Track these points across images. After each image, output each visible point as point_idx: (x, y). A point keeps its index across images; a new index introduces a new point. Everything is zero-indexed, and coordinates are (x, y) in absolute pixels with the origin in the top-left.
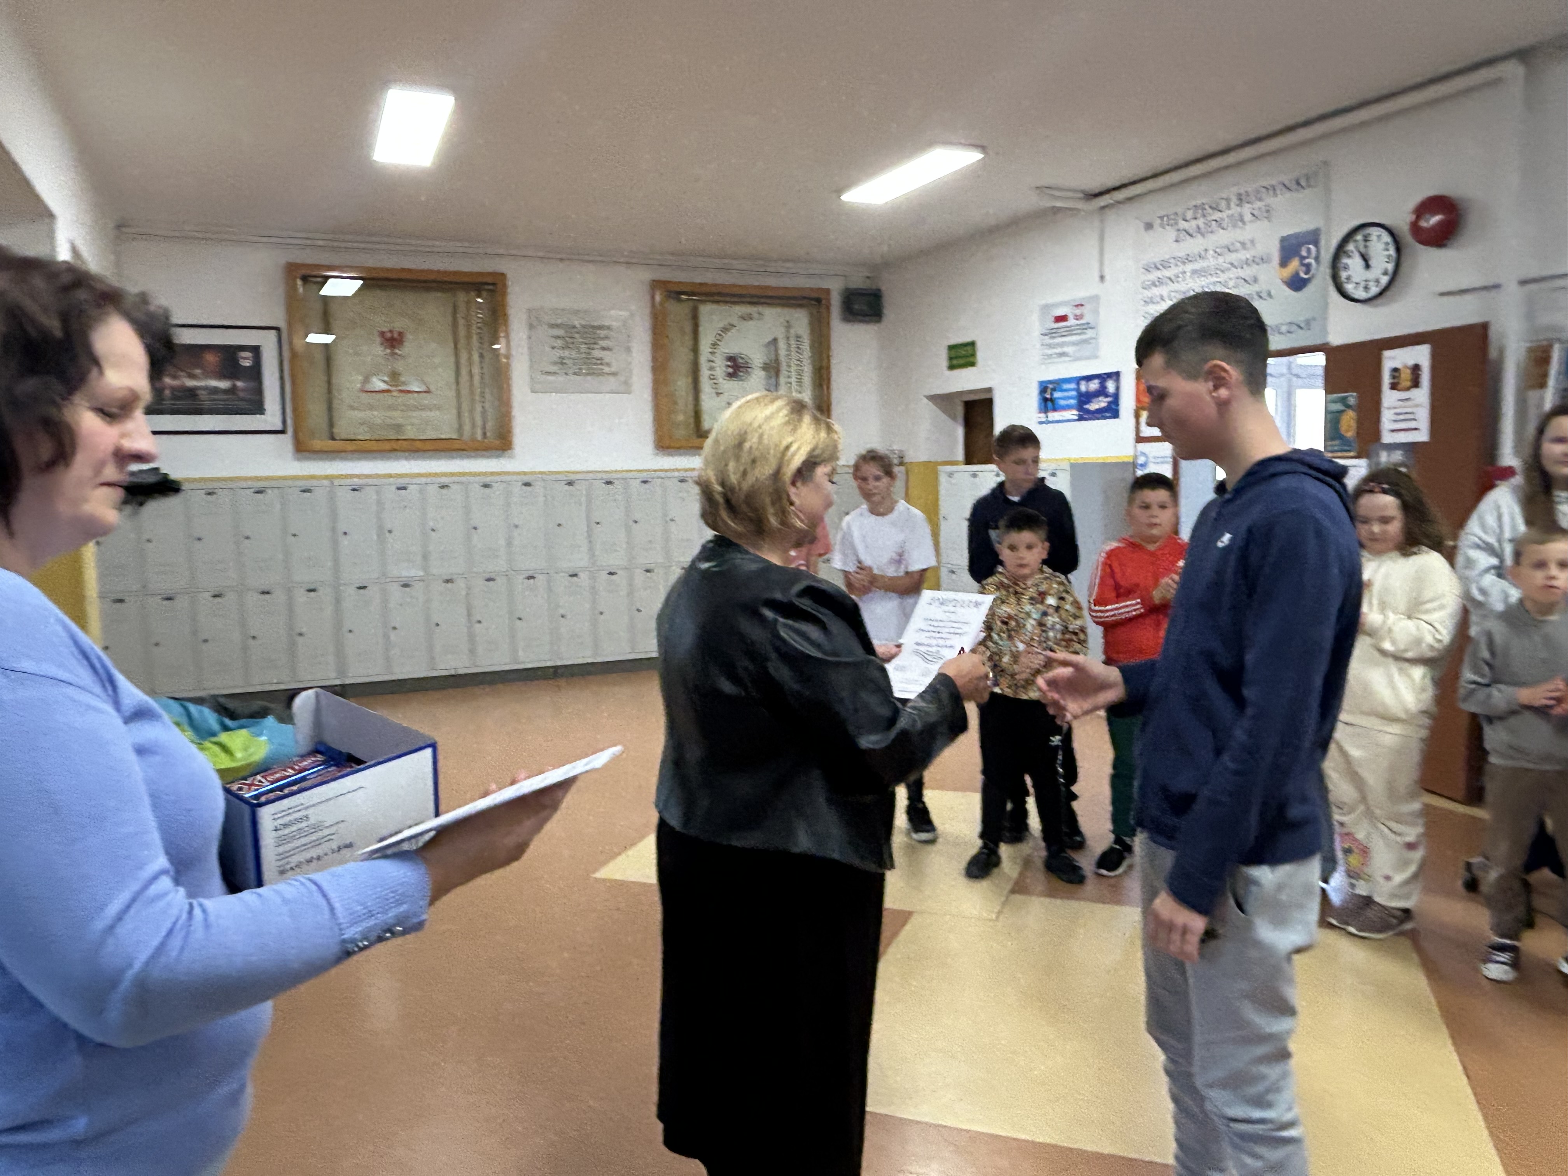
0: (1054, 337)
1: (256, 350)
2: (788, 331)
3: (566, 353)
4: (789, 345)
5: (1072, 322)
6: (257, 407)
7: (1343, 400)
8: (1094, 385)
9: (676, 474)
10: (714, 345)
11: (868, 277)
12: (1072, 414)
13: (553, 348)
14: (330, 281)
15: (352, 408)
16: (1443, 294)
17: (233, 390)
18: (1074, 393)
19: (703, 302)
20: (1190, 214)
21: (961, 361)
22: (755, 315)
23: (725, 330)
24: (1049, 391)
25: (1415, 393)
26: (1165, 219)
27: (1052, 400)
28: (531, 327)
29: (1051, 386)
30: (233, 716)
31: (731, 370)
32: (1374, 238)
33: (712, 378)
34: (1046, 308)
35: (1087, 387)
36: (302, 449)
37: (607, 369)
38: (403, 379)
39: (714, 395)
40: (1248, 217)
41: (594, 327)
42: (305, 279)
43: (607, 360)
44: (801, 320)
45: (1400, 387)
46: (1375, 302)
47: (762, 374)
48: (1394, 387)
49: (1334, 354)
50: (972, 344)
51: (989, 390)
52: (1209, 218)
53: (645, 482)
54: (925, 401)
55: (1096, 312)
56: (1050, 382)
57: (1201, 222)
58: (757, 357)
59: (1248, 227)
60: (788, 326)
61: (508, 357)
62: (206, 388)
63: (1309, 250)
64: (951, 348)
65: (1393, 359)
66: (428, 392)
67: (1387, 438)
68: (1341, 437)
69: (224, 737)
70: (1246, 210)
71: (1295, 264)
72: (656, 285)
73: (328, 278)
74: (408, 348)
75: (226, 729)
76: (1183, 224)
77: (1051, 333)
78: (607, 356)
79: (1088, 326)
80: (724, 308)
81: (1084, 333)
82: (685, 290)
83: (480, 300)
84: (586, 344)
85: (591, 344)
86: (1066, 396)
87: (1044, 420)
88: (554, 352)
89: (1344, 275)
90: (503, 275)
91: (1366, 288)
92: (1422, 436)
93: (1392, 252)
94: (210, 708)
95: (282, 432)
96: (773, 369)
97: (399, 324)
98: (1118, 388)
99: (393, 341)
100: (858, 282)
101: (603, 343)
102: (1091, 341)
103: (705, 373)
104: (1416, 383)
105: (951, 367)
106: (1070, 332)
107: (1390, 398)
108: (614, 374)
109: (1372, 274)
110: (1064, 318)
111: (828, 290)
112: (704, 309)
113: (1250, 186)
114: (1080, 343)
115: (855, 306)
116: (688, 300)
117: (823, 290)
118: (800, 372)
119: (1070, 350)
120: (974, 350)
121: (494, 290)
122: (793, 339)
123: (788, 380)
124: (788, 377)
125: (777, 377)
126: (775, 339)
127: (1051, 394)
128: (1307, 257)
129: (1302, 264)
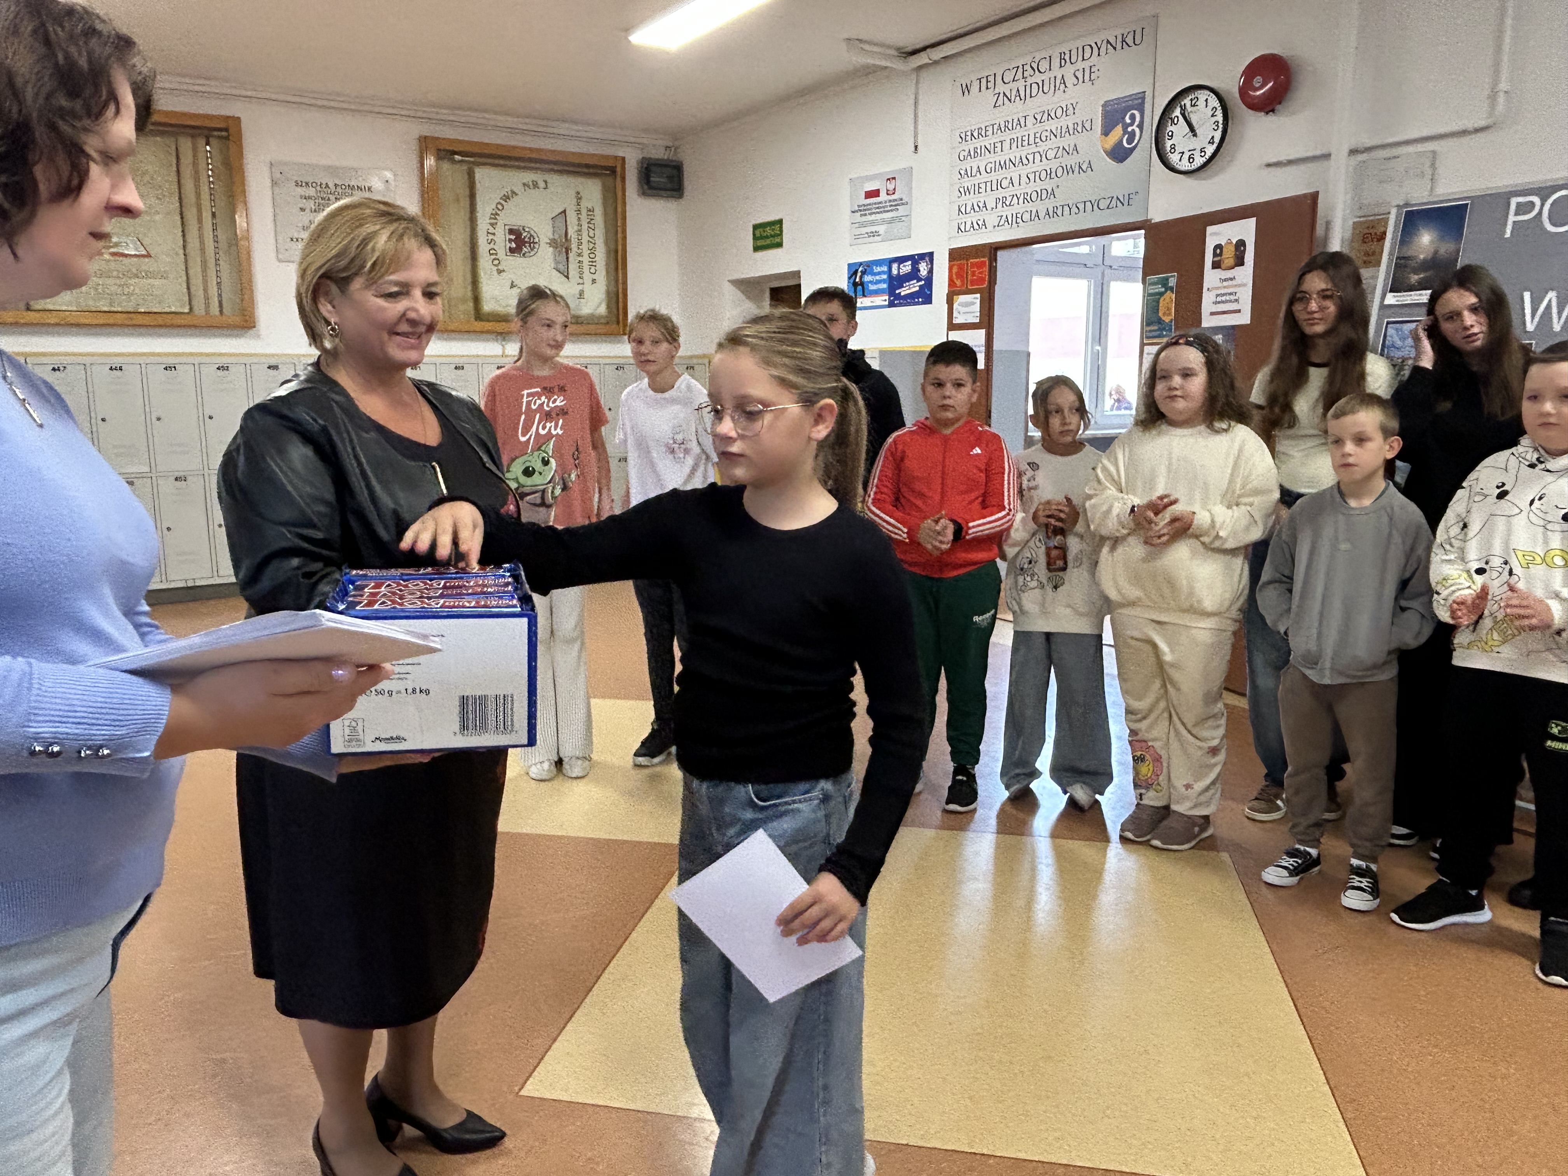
0: (865, 215)
2: (579, 204)
4: (579, 219)
5: (883, 197)
7: (1164, 283)
8: (907, 268)
9: (451, 359)
10: (495, 216)
11: (667, 147)
12: (882, 300)
13: (302, 210)
16: (1269, 165)
18: (885, 277)
19: (481, 166)
21: (768, 242)
22: (542, 184)
23: (506, 198)
24: (859, 274)
25: (1238, 271)
26: (984, 81)
27: (862, 284)
28: (274, 183)
29: (861, 269)
31: (514, 245)
32: (1201, 103)
33: (492, 252)
34: (856, 183)
35: (899, 268)
39: (495, 273)
40: (1070, 80)
41: (351, 188)
44: (592, 192)
45: (1223, 266)
46: (1197, 174)
47: (552, 249)
48: (1216, 265)
49: (1154, 232)
50: (780, 222)
51: (797, 274)
52: (1030, 80)
54: (731, 287)
55: (909, 185)
56: (861, 264)
57: (1021, 84)
58: (543, 231)
59: (1072, 89)
60: (579, 198)
63: (1133, 117)
64: (756, 227)
65: (1216, 235)
66: (148, 256)
67: (1208, 322)
68: (1160, 321)
70: (1068, 71)
71: (1117, 132)
72: (426, 144)
76: (1001, 88)
77: (862, 210)
79: (901, 202)
80: (504, 172)
81: (898, 209)
82: (459, 149)
83: (208, 148)
86: (877, 280)
88: (302, 214)
89: (1169, 144)
90: (238, 120)
91: (1191, 159)
92: (1244, 318)
93: (1220, 117)
96: (562, 246)
98: (931, 271)
100: (658, 154)
102: (905, 218)
103: (483, 246)
104: (1239, 262)
105: (756, 249)
106: (880, 209)
107: (1211, 277)
109: (1196, 143)
110: (875, 193)
111: (623, 159)
112: (481, 173)
113: (1073, 45)
114: (891, 221)
115: (654, 179)
116: (462, 161)
117: (616, 157)
118: (592, 251)
119: (882, 229)
120: (781, 227)
121: (227, 138)
122: (584, 212)
123: (580, 259)
124: (579, 255)
125: (567, 253)
126: (564, 212)
127: (861, 278)
128: (1132, 124)
129: (1125, 131)
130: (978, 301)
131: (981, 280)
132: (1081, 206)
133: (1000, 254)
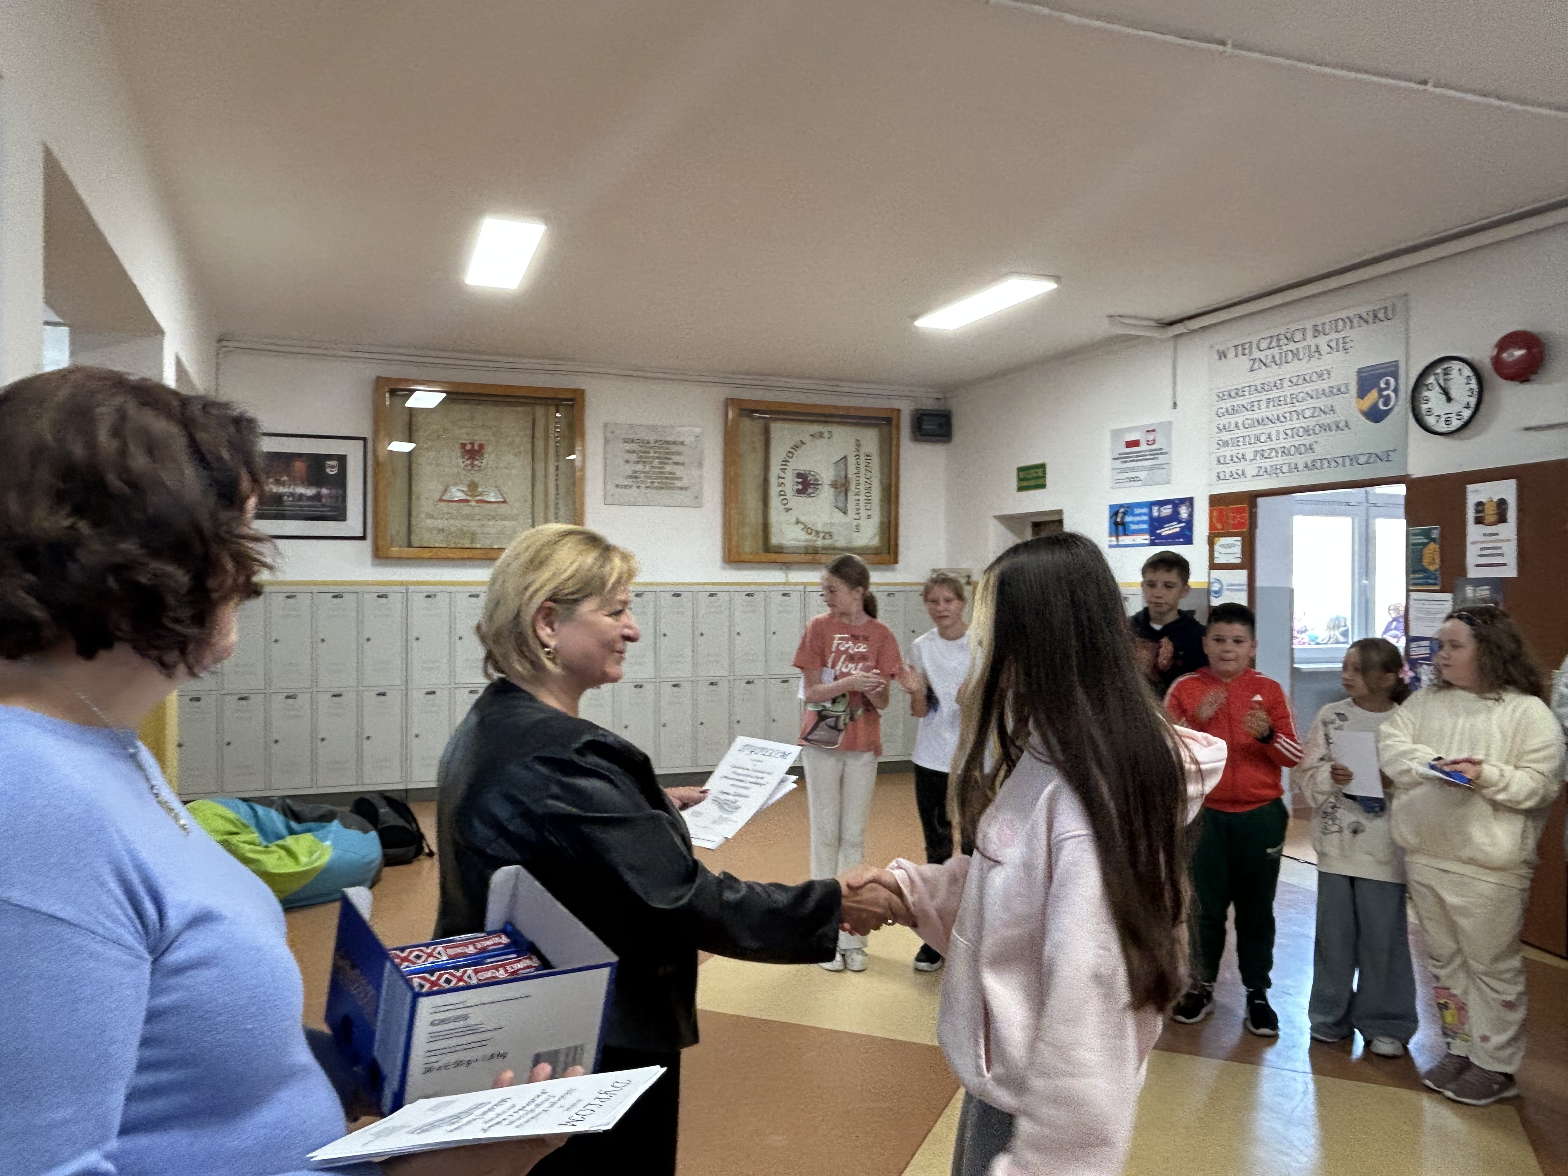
0: (1125, 462)
1: (342, 460)
2: (858, 451)
3: (640, 467)
4: (858, 463)
5: (1143, 447)
6: (340, 515)
7: (1427, 534)
8: (1167, 511)
9: (744, 588)
10: (785, 462)
11: (938, 399)
12: (1144, 538)
13: (627, 462)
14: (416, 393)
15: (431, 517)
16: (1528, 429)
17: (318, 497)
18: (1145, 518)
19: (776, 420)
20: (1264, 345)
21: (1032, 483)
22: (826, 435)
23: (795, 447)
24: (1120, 515)
25: (1501, 527)
26: (1240, 348)
27: (1123, 524)
28: (607, 441)
29: (1122, 510)
30: (297, 817)
31: (800, 487)
32: (1455, 373)
33: (782, 494)
34: (1116, 433)
35: (1159, 510)
36: (380, 555)
37: (678, 484)
38: (480, 490)
39: (783, 512)
40: (1324, 349)
41: (668, 442)
42: (393, 392)
43: (679, 474)
44: (870, 439)
45: (1486, 521)
46: (1456, 436)
47: (833, 489)
48: (1479, 521)
49: (1415, 486)
50: (1043, 466)
51: (1060, 512)
52: (1285, 348)
53: (712, 595)
54: (995, 521)
55: (1168, 437)
56: (1121, 506)
57: (1276, 351)
58: (826, 474)
59: (1326, 357)
60: (858, 445)
61: (583, 469)
62: (292, 495)
63: (1387, 383)
64: (1020, 470)
65: (1477, 493)
66: (504, 502)
67: (1473, 573)
68: (1425, 570)
69: (290, 841)
70: (1322, 341)
71: (1373, 395)
72: (729, 402)
73: (413, 391)
74: (488, 459)
75: (292, 832)
76: (1257, 354)
77: (1122, 458)
78: (679, 471)
79: (1160, 452)
80: (795, 426)
81: (1157, 458)
82: (758, 408)
83: (558, 415)
84: (658, 458)
85: (665, 459)
86: (1138, 520)
87: (1115, 543)
88: (627, 467)
89: (1424, 407)
90: (582, 392)
91: (1448, 422)
92: (1511, 572)
93: (1474, 385)
94: (277, 810)
95: (363, 538)
96: (842, 486)
97: (480, 436)
98: (1191, 515)
99: (473, 453)
100: (929, 404)
101: (676, 458)
102: (1164, 466)
103: (774, 490)
104: (1502, 518)
105: (1020, 489)
106: (1140, 457)
107: (1474, 532)
108: (686, 489)
109: (1454, 407)
110: (1136, 443)
111: (899, 410)
112: (775, 427)
113: (1327, 319)
114: (1152, 468)
115: (925, 427)
116: (760, 418)
117: (893, 410)
118: (869, 490)
119: (1142, 475)
120: (1044, 472)
121: (572, 406)
122: (863, 458)
123: (857, 497)
124: (857, 494)
125: (846, 494)
126: (845, 458)
127: (1122, 518)
128: (1386, 389)
129: (1381, 396)
130: (1239, 543)
131: (1240, 525)
132: (1340, 461)
133: (1260, 500)
